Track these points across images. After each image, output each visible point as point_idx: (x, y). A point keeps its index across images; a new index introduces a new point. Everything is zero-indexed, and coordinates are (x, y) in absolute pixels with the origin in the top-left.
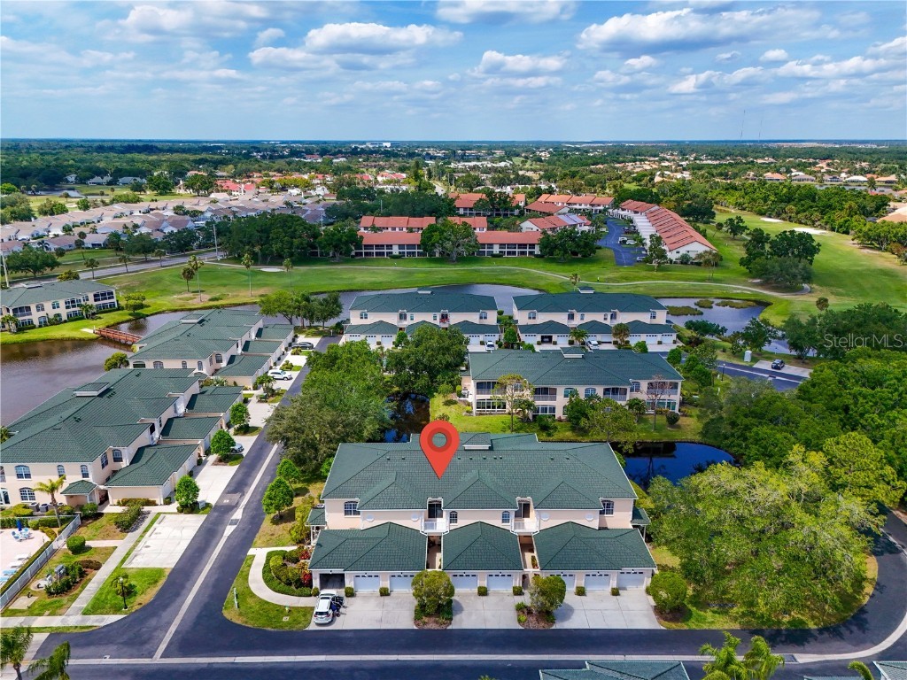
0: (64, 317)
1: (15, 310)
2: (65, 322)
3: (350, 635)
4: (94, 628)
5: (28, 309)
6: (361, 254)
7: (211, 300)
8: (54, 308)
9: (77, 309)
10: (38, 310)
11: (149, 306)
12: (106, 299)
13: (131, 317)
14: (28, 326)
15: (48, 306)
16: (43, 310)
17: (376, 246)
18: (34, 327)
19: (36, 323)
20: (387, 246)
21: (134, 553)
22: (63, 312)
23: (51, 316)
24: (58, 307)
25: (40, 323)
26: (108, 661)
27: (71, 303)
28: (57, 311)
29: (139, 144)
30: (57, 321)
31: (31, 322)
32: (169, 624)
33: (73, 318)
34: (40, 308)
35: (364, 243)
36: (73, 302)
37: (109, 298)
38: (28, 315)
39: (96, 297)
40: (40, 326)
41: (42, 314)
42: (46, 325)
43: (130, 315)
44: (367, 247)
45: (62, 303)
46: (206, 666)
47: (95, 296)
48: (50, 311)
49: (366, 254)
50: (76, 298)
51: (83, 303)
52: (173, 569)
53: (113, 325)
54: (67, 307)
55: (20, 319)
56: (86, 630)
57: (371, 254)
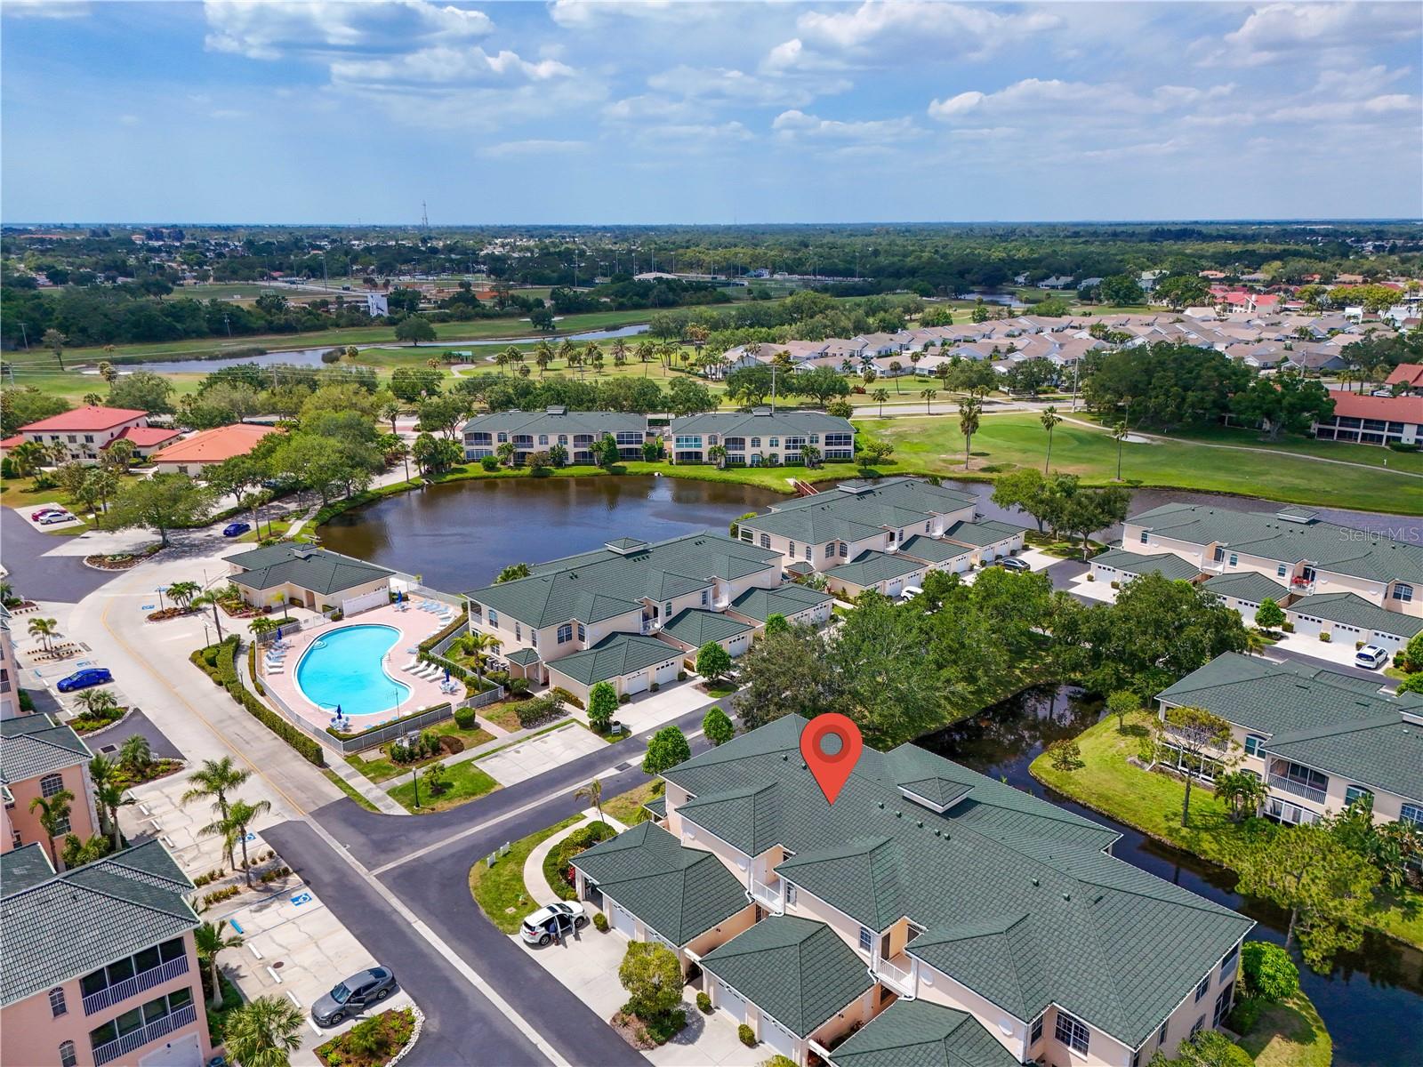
0: (782, 460)
1: (727, 441)
2: (781, 465)
3: (536, 975)
4: (376, 812)
5: (742, 441)
6: (1331, 433)
7: (984, 470)
8: (771, 445)
9: (799, 451)
10: (753, 446)
11: (896, 463)
12: (840, 444)
13: (858, 474)
14: (737, 463)
15: (765, 441)
16: (759, 446)
17: (1367, 421)
18: (744, 466)
19: (748, 461)
20: (1391, 424)
21: (500, 752)
22: (782, 452)
23: (766, 456)
24: (777, 445)
25: (753, 461)
26: (343, 852)
27: (793, 443)
28: (774, 450)
29: (1173, 228)
30: (770, 463)
31: (742, 458)
32: (426, 845)
33: (792, 462)
34: (756, 443)
35: (1338, 411)
36: (795, 441)
37: (846, 444)
38: (740, 449)
39: (829, 440)
40: (751, 466)
41: (756, 450)
42: (758, 466)
43: (859, 471)
44: (1345, 420)
45: (782, 441)
46: (389, 909)
47: (827, 438)
48: (766, 449)
49: (1342, 434)
50: (799, 437)
51: (807, 443)
52: (504, 789)
53: (829, 481)
54: (788, 448)
55: (730, 452)
56: (369, 809)
57: (1353, 436)
